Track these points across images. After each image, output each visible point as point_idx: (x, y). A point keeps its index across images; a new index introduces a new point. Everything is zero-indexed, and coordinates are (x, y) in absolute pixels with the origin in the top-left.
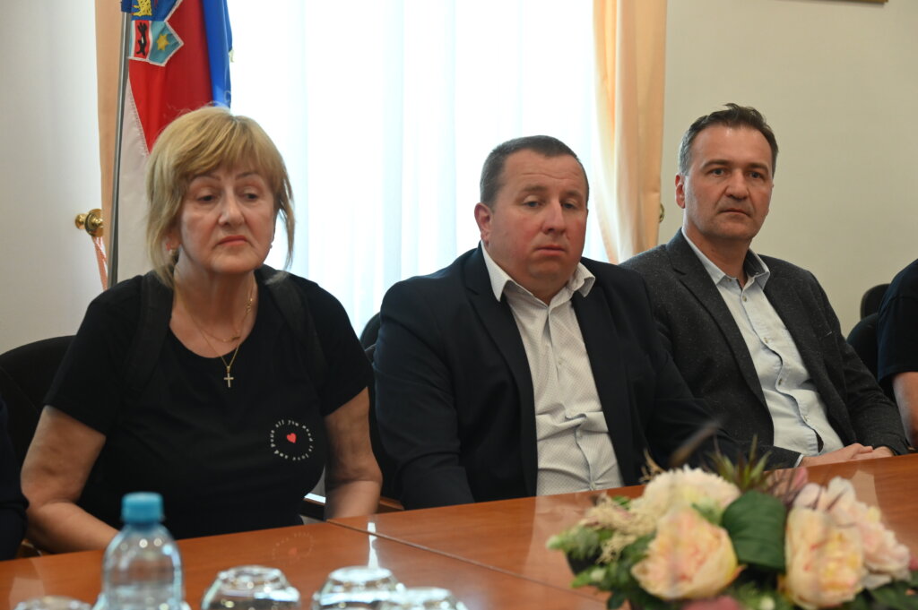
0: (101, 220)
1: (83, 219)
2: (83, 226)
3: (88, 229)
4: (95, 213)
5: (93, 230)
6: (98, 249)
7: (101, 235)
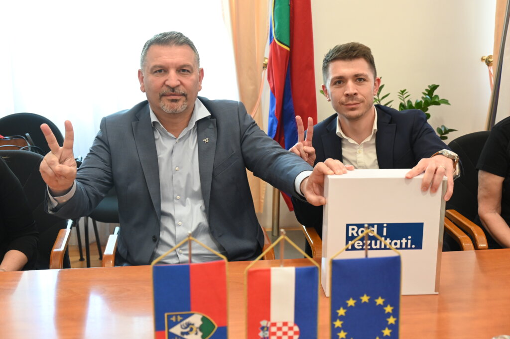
0: (492, 60)
1: (485, 58)
2: (485, 61)
3: (486, 62)
4: (490, 57)
5: (489, 63)
6: (490, 71)
7: (491, 65)
